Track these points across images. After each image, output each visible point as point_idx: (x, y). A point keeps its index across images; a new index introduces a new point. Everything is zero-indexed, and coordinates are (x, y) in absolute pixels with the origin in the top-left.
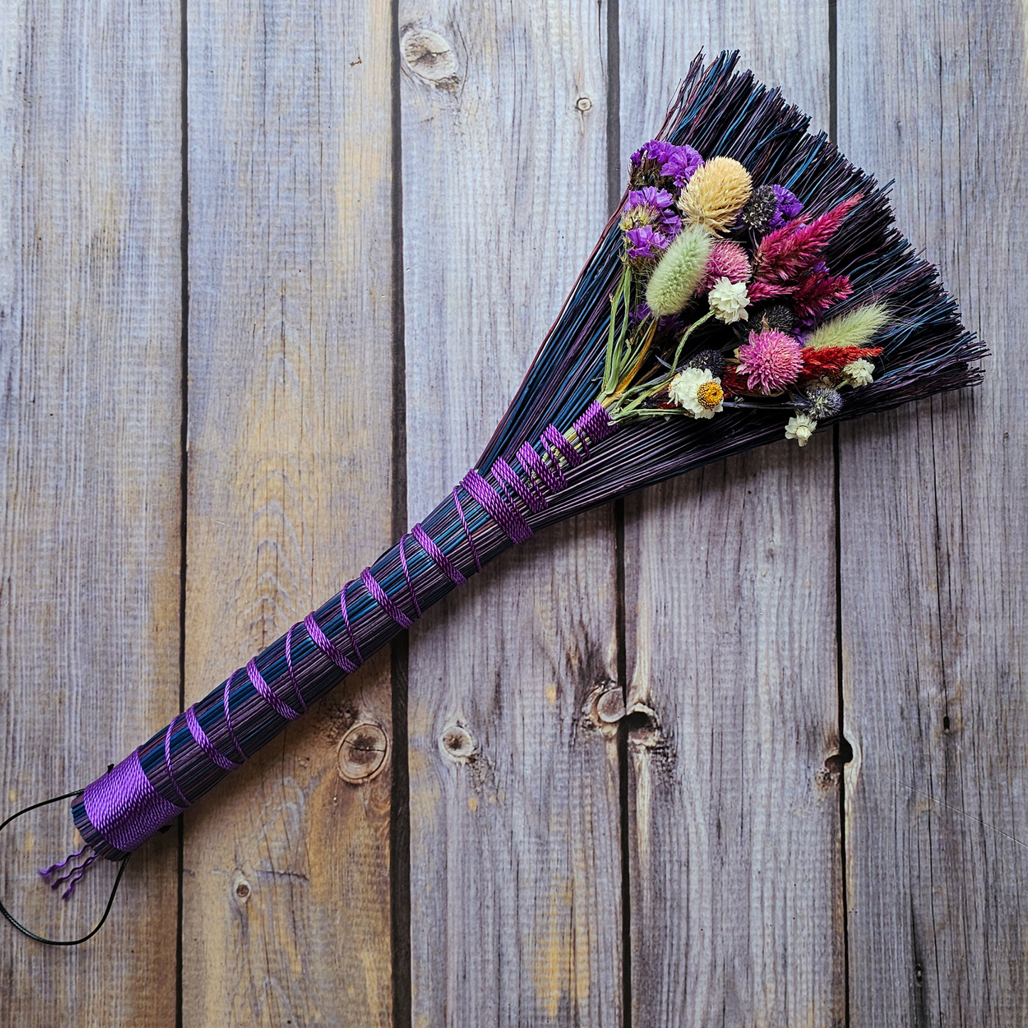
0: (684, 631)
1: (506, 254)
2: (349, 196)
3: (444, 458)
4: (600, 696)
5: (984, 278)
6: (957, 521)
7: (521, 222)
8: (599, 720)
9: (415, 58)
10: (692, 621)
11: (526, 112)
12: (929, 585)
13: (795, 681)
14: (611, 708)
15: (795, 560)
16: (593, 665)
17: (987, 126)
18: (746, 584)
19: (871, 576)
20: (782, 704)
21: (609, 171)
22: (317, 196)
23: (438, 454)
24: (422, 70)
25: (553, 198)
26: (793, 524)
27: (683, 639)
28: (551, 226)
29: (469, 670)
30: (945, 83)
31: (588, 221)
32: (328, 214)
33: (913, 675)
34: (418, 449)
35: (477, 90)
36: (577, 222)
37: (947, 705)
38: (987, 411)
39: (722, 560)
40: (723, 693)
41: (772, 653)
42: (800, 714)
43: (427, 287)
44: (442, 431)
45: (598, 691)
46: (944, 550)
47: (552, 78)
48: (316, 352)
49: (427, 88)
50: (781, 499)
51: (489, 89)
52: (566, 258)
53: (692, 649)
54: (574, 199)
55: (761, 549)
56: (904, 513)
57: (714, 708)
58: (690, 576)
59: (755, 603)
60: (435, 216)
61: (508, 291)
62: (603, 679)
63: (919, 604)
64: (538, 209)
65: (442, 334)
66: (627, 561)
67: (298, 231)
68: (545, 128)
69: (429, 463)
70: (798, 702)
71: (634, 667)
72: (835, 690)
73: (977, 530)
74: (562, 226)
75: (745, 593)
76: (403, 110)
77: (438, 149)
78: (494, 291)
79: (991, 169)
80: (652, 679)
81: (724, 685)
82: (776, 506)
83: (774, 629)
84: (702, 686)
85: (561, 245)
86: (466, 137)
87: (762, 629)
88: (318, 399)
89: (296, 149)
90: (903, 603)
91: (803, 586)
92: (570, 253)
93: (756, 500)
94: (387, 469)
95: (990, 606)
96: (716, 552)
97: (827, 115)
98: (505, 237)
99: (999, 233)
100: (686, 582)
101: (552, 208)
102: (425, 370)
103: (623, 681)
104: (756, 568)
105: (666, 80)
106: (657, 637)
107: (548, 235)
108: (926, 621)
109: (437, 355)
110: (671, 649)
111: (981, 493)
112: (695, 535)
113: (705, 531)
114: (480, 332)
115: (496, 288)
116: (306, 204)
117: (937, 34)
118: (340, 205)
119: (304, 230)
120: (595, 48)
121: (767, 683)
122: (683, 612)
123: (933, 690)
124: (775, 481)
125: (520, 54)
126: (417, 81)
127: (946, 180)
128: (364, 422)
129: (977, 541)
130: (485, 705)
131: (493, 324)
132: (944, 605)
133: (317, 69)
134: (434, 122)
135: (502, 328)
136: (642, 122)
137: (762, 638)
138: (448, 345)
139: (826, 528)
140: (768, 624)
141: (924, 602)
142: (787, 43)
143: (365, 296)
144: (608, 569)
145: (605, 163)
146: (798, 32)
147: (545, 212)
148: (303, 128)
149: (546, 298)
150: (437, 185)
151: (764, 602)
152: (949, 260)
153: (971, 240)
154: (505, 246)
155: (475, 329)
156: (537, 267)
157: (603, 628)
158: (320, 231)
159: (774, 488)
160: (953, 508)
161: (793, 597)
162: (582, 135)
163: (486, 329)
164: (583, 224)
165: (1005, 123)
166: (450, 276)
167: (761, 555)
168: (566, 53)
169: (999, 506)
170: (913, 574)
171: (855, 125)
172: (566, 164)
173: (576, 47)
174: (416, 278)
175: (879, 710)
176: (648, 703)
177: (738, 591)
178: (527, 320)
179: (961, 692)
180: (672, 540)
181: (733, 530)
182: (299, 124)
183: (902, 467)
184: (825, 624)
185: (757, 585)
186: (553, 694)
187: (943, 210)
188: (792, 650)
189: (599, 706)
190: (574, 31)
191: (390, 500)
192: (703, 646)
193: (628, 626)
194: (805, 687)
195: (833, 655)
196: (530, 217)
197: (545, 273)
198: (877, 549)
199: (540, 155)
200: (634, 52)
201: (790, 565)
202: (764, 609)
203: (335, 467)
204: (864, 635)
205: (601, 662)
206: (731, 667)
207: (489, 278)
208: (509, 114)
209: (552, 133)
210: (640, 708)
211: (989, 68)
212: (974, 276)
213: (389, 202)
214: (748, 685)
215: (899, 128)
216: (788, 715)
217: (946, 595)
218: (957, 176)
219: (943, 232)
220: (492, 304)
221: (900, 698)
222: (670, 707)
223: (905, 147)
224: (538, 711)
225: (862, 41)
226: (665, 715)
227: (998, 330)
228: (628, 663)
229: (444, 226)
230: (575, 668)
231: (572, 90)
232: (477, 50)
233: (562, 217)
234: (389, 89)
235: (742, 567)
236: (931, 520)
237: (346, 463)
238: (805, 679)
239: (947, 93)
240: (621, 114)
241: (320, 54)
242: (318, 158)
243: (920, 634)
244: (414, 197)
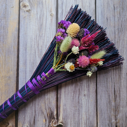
0: (69, 109)
1: (38, 40)
2: (10, 30)
3: (26, 77)
4: (53, 121)
5: (122, 45)
6: (118, 89)
7: (41, 35)
8: (53, 126)
9: (23, 6)
10: (70, 107)
11: (42, 16)
12: (113, 101)
13: (89, 119)
14: (55, 124)
15: (89, 96)
16: (52, 115)
17: (123, 19)
18: (80, 101)
19: (103, 99)
20: (86, 123)
21: (56, 26)
22: (5, 30)
23: (25, 76)
24: (24, 9)
25: (46, 31)
26: (89, 89)
27: (69, 111)
28: (46, 35)
29: (29, 116)
30: (115, 11)
31: (53, 35)
32: (7, 33)
33: (110, 118)
34: (21, 75)
35: (33, 12)
36: (51, 35)
37: (116, 123)
38: (123, 69)
39: (76, 96)
40: (76, 121)
41: (85, 113)
42: (90, 125)
43: (24, 46)
44: (25, 72)
45: (53, 120)
46: (116, 94)
47: (47, 10)
48: (4, 57)
49: (25, 12)
50: (86, 85)
51: (36, 12)
52: (49, 41)
53: (70, 113)
54: (50, 31)
55: (83, 94)
56: (108, 87)
57: (74, 124)
58: (70, 99)
59: (82, 104)
60: (25, 34)
61: (38, 47)
62: (54, 118)
63: (111, 104)
64: (44, 32)
65: (26, 54)
66: (59, 96)
67: (1, 36)
68: (45, 18)
69: (23, 78)
70: (89, 122)
71: (59, 116)
72: (96, 120)
73: (122, 91)
74: (48, 36)
75: (80, 102)
76: (20, 15)
77: (26, 22)
78: (36, 47)
79: (124, 26)
80: (63, 118)
81: (76, 119)
82: (86, 86)
83: (85, 109)
84: (72, 120)
85: (48, 39)
86: (31, 20)
87: (83, 109)
88: (4, 66)
89: (2, 22)
90: (108, 104)
91: (90, 101)
92: (49, 40)
93: (82, 85)
94: (15, 79)
95: (124, 105)
96: (75, 95)
97: (95, 17)
98: (38, 37)
99: (125, 37)
100: (69, 100)
101: (46, 32)
102: (23, 61)
103: (57, 119)
104: (82, 98)
105: (66, 10)
106: (64, 110)
107: (45, 37)
108: (113, 108)
109: (25, 58)
110: (66, 113)
111: (122, 84)
112: (71, 91)
113: (73, 91)
114: (33, 54)
115: (36, 46)
116: (3, 32)
117: (114, 3)
118: (9, 32)
119: (3, 36)
120: (54, 5)
121: (84, 119)
122: (69, 106)
123: (114, 121)
124: (86, 82)
125: (41, 6)
126: (23, 10)
127: (116, 28)
128: (12, 70)
129: (122, 93)
130: (32, 123)
131: (35, 53)
132: (116, 105)
133: (6, 8)
134: (26, 17)
135: (37, 53)
136: (62, 18)
137: (83, 111)
138: (27, 56)
139: (95, 90)
140: (84, 108)
141: (112, 104)
142: (88, 4)
143: (13, 48)
144: (55, 98)
145: (56, 25)
146: (90, 2)
147: (45, 33)
148: (3, 18)
149: (45, 48)
150: (26, 28)
151: (83, 104)
152: (116, 42)
153: (120, 39)
154: (38, 39)
155: (32, 54)
156: (43, 43)
157: (54, 109)
158: (5, 36)
159: (85, 83)
160: (118, 87)
161: (89, 103)
162: (52, 20)
163: (34, 53)
164: (52, 35)
165: (126, 18)
166: (28, 44)
167: (83, 95)
168: (49, 6)
169: (126, 86)
170: (110, 99)
171: (99, 19)
172: (49, 25)
173: (51, 5)
174: (22, 44)
175: (104, 124)
176: (62, 123)
177: (79, 102)
178: (41, 52)
179: (119, 121)
180: (67, 92)
181: (78, 91)
182: (2, 18)
183: (108, 79)
184: (94, 108)
185: (82, 101)
186: (44, 121)
187: (115, 33)
188: (88, 113)
189: (53, 123)
190: (51, 2)
191: (16, 85)
192: (72, 112)
193: (58, 108)
194: (91, 120)
195: (96, 114)
196: (42, 34)
197: (45, 44)
198: (104, 94)
199: (44, 23)
200: (61, 6)
201: (88, 97)
202: (83, 105)
203: (6, 78)
204: (101, 110)
205: (53, 115)
206: (77, 116)
207: (35, 44)
208: (39, 16)
209: (46, 19)
210: (60, 124)
211: (123, 9)
212: (121, 45)
213: (17, 31)
214: (80, 119)
215: (107, 19)
216: (87, 125)
217: (116, 103)
218: (117, 27)
219: (115, 37)
220: (35, 49)
221: (108, 122)
222: (66, 123)
223: (108, 22)
224: (42, 124)
225: (101, 4)
226: (65, 125)
227: (125, 54)
228: (58, 115)
229: (27, 35)
230: (49, 116)
231: (50, 12)
232: (34, 5)
233: (48, 34)
234: (18, 12)
235: (79, 97)
236: (113, 89)
237: (8, 78)
238: (91, 118)
239: (116, 13)
240: (59, 16)
241: (7, 6)
242: (5, 24)
243: (112, 110)
244: (22, 30)
